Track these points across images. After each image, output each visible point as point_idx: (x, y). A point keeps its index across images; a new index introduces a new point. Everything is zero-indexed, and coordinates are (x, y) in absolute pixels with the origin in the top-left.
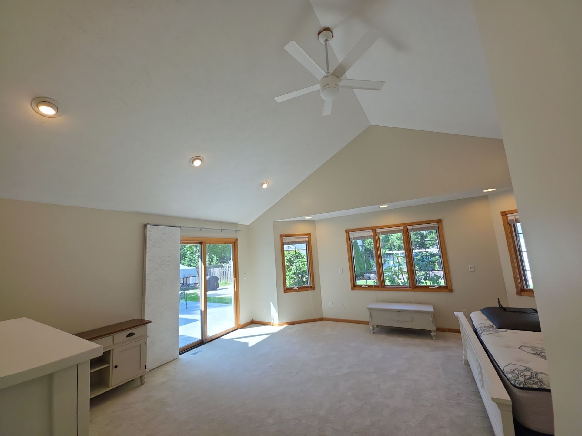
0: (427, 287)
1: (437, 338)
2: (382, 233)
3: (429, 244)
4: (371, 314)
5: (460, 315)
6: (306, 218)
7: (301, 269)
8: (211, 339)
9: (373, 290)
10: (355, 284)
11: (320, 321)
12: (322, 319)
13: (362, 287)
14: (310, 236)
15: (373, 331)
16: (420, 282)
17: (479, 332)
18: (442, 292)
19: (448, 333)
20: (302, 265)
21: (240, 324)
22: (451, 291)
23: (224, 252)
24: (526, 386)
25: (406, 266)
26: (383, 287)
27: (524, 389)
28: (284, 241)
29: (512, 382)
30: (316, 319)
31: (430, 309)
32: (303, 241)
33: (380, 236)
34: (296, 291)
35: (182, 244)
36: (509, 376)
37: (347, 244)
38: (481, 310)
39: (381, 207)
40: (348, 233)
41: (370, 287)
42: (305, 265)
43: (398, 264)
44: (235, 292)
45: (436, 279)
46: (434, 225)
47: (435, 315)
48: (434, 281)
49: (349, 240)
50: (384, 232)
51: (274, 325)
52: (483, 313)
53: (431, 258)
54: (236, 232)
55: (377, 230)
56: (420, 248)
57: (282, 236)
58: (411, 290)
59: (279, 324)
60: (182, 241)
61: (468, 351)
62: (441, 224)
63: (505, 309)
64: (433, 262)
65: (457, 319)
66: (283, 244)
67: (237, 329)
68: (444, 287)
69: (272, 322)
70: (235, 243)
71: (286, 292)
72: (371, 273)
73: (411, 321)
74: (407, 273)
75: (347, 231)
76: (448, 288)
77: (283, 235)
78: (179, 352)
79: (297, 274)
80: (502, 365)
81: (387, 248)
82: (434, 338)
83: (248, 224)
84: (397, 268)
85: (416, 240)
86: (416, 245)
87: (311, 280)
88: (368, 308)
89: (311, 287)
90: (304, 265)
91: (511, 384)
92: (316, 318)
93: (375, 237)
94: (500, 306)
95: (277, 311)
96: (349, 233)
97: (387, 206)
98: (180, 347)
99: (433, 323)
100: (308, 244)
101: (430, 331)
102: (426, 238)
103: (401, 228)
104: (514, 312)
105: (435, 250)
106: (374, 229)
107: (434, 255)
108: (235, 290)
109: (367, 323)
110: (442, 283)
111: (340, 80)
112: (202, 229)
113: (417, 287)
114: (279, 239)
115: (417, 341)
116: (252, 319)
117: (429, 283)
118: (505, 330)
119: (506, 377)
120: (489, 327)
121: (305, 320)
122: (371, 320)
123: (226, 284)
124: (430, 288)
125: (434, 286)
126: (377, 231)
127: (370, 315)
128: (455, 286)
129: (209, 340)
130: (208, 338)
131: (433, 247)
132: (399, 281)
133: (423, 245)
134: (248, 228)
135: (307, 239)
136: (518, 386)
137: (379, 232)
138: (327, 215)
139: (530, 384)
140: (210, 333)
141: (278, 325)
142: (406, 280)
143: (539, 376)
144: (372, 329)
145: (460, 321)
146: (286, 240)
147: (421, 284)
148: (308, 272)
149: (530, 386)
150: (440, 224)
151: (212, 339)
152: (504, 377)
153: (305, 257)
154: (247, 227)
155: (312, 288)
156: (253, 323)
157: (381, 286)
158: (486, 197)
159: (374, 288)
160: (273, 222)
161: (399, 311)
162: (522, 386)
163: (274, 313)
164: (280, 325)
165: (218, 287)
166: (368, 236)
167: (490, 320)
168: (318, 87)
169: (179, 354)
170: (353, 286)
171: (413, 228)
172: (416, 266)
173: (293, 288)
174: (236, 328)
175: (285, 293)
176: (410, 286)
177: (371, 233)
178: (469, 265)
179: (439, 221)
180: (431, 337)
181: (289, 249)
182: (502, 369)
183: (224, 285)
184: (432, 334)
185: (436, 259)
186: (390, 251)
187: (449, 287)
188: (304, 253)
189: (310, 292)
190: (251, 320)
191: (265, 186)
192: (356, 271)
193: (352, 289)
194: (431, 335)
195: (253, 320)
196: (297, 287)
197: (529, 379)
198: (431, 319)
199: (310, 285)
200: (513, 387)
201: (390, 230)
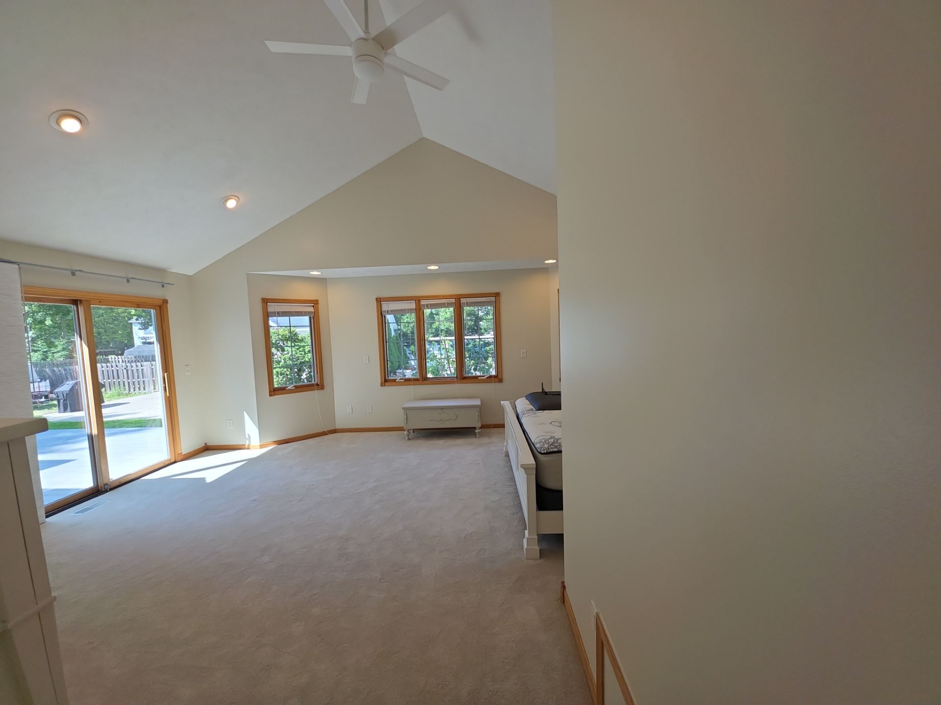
0: (476, 377)
1: (481, 435)
2: (428, 306)
3: (484, 329)
4: (406, 415)
5: (506, 404)
6: (311, 273)
7: (298, 359)
8: (118, 484)
9: (411, 385)
10: (387, 378)
11: (331, 434)
12: (334, 431)
13: (397, 381)
14: (318, 304)
15: (408, 437)
16: (469, 372)
17: (520, 416)
18: (492, 382)
19: (493, 429)
20: (300, 353)
21: (182, 453)
22: (501, 381)
23: (105, 332)
24: (549, 451)
25: (454, 353)
26: (425, 380)
27: (548, 453)
28: (269, 311)
29: (539, 450)
30: (325, 432)
31: (477, 402)
32: (306, 312)
33: (425, 311)
34: (291, 391)
35: (26, 301)
36: (537, 446)
37: (378, 319)
38: (526, 397)
39: (429, 268)
40: (379, 303)
41: (408, 380)
42: (305, 353)
43: (444, 350)
44: (167, 398)
45: (487, 369)
46: (491, 300)
47: (481, 409)
48: (484, 371)
49: (381, 314)
50: (430, 304)
51: (251, 448)
52: (527, 399)
53: (484, 348)
54: (163, 286)
55: (421, 301)
56: (473, 334)
57: (265, 301)
58: (458, 383)
59: (260, 445)
60: (25, 293)
61: (510, 442)
62: (499, 299)
63: (546, 393)
64: (487, 352)
65: (502, 409)
66: (267, 316)
67: (175, 462)
68: (494, 376)
69: (247, 444)
70: (161, 307)
71: (273, 394)
72: (406, 368)
73: (456, 419)
74: (455, 363)
75: (379, 301)
76: (498, 378)
77: (267, 299)
78: (44, 513)
79: (291, 368)
80: (533, 438)
81: (431, 333)
82: (478, 436)
83: (191, 274)
84: (444, 355)
85: (469, 323)
86: (468, 329)
87: (317, 374)
88: (403, 408)
89: (317, 385)
90: (303, 353)
91: (538, 451)
92: (325, 430)
93: (419, 311)
94: (542, 391)
95: (256, 426)
96: (381, 304)
97: (437, 268)
98: (45, 504)
99: (478, 419)
100: (313, 317)
101: (475, 428)
102: (481, 321)
103: (453, 301)
104: (553, 395)
105: (489, 336)
106: (417, 300)
107: (488, 344)
108: (168, 395)
109: (401, 429)
110: (493, 373)
111: (386, 54)
112: (77, 273)
113: (464, 378)
114: (259, 306)
115: (460, 441)
116: (206, 444)
117: (478, 373)
118: (542, 411)
119: (535, 447)
120: (530, 410)
121: (306, 435)
122: (407, 423)
123: (121, 396)
124: (479, 378)
125: (484, 376)
126: (422, 303)
127: (405, 417)
128: (506, 375)
129: (112, 487)
130: (111, 482)
131: (489, 333)
132: (445, 373)
133: (476, 330)
134: (189, 281)
135: (312, 309)
136: (543, 452)
137: (425, 305)
138: (349, 272)
139: (552, 448)
140: (115, 473)
141: (259, 447)
142: (453, 371)
143: (559, 441)
144: (407, 435)
145: (506, 411)
146: (272, 307)
147: (470, 375)
148: (312, 363)
149: (551, 450)
150: (497, 298)
151: (121, 483)
152: (534, 447)
153: (309, 340)
154: (189, 279)
155: (320, 386)
156: (207, 449)
157: (422, 379)
158: (546, 270)
159: (412, 382)
160: (247, 274)
161: (442, 408)
162: (545, 451)
163: (251, 429)
164: (262, 446)
165: (104, 402)
166: (408, 309)
167: (531, 404)
168: (349, 51)
169: (44, 515)
170: (383, 381)
171: (468, 301)
172: (466, 353)
173: (287, 387)
174: (172, 461)
175: (270, 395)
176: (457, 377)
177: (413, 305)
178: (522, 350)
179: (497, 295)
180: (475, 435)
181: (278, 326)
182: (533, 442)
183: (116, 397)
184: (476, 431)
185: (490, 349)
186: (434, 336)
187: (500, 377)
188: (304, 332)
189: (315, 394)
190: (204, 445)
191: (231, 204)
192: (388, 359)
193: (381, 385)
194: (476, 433)
195: (208, 444)
196: (294, 387)
197: (552, 445)
198: (477, 414)
199: (316, 382)
200: (539, 454)
201: (439, 302)
